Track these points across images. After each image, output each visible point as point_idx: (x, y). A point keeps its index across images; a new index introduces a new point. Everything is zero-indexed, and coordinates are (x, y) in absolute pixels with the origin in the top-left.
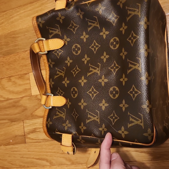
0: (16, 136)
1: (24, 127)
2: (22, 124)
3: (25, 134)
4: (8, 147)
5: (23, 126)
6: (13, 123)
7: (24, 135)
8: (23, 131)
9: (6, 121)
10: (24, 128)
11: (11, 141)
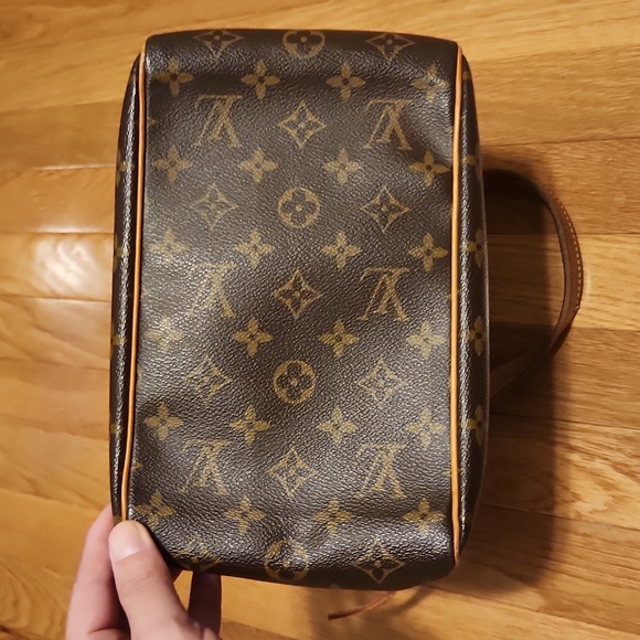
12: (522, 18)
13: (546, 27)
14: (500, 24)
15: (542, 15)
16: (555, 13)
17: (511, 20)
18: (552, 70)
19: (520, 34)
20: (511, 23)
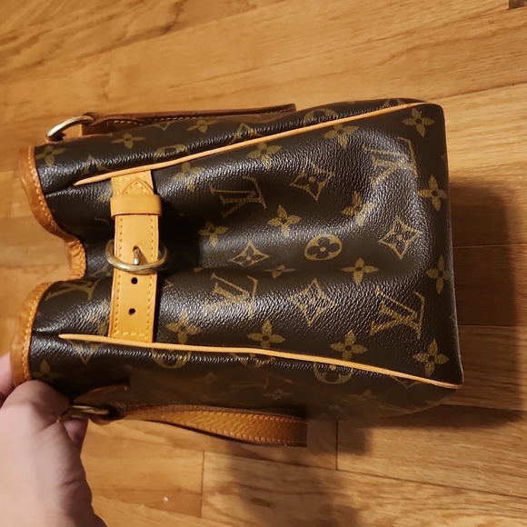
0: (179, 490)
1: (203, 470)
2: (200, 460)
3: (204, 489)
4: (154, 512)
5: (200, 468)
6: (178, 451)
7: (199, 491)
8: (199, 482)
9: (162, 440)
10: (202, 473)
11: (166, 499)
12: (490, 132)
13: (512, 140)
14: (469, 138)
15: (507, 130)
16: (520, 128)
17: (479, 134)
18: (521, 177)
19: (489, 146)
20: (479, 137)
